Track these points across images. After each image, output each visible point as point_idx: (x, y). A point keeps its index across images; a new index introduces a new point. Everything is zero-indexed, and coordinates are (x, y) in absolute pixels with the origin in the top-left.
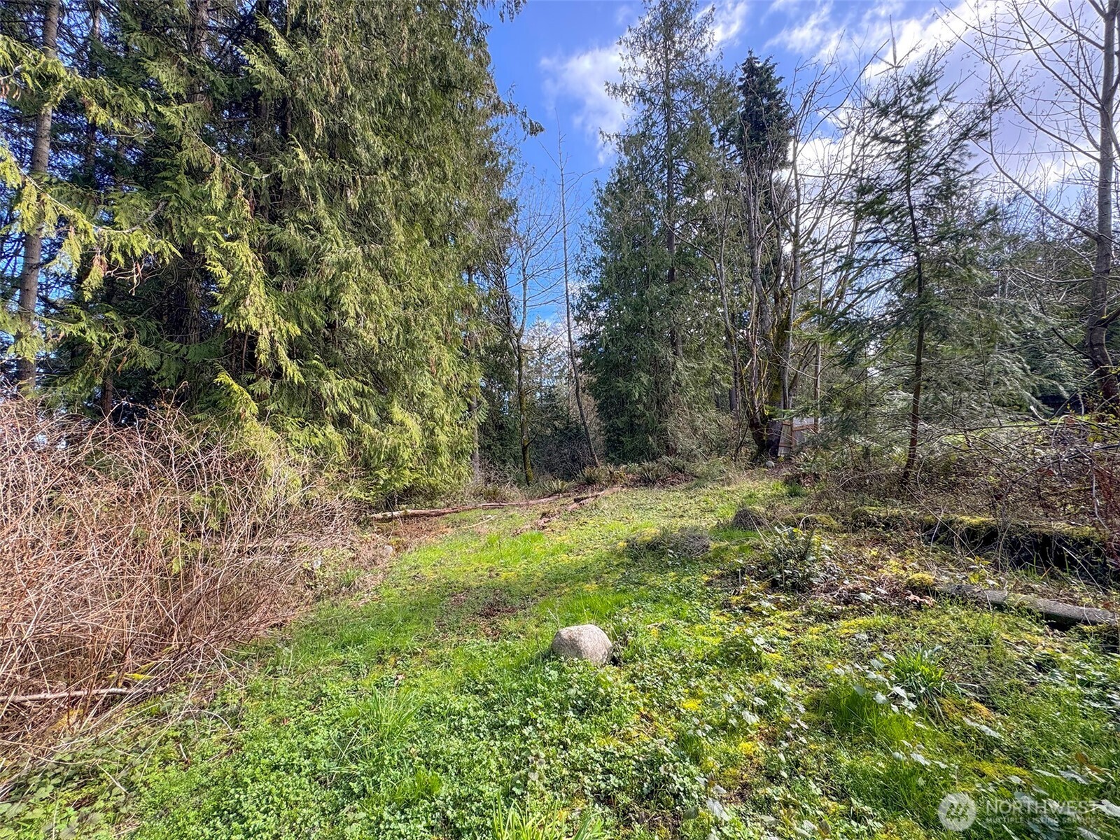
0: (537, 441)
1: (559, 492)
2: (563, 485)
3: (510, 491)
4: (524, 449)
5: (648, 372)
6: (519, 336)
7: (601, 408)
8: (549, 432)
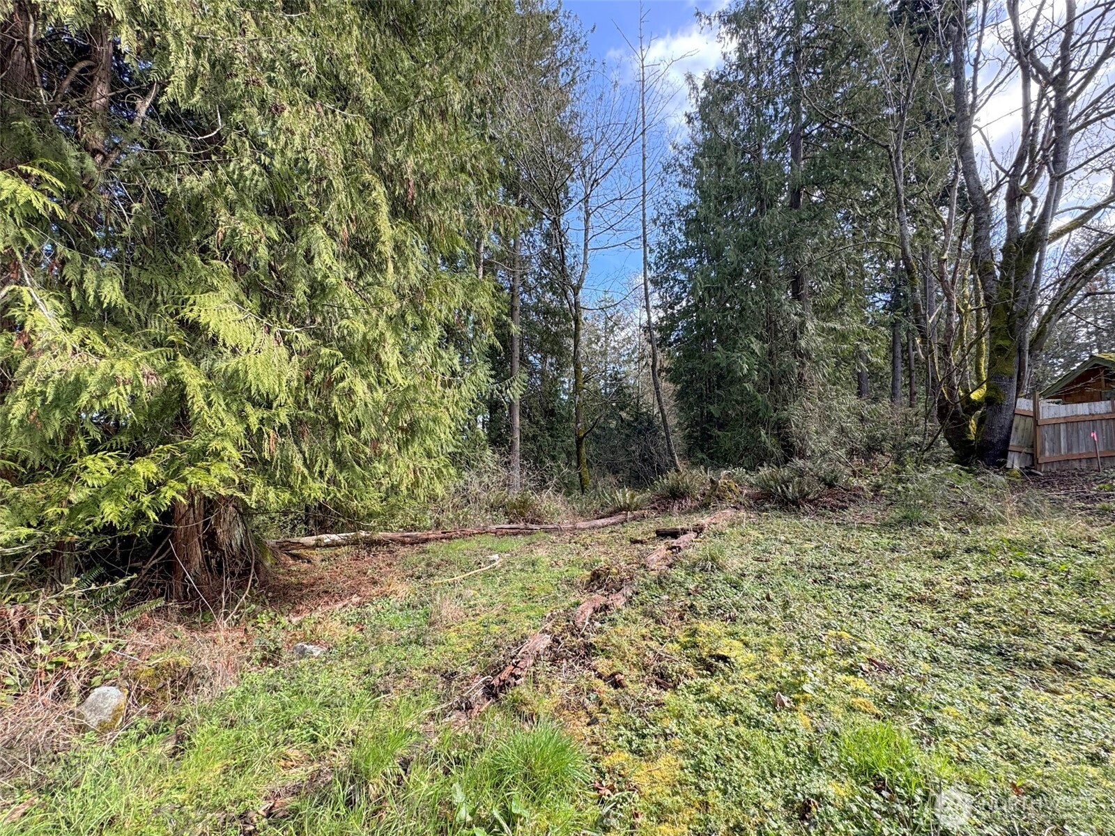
0: (597, 435)
1: (627, 508)
2: (632, 497)
3: (550, 502)
4: (579, 441)
5: (759, 337)
6: (576, 290)
7: (681, 396)
8: (613, 424)
